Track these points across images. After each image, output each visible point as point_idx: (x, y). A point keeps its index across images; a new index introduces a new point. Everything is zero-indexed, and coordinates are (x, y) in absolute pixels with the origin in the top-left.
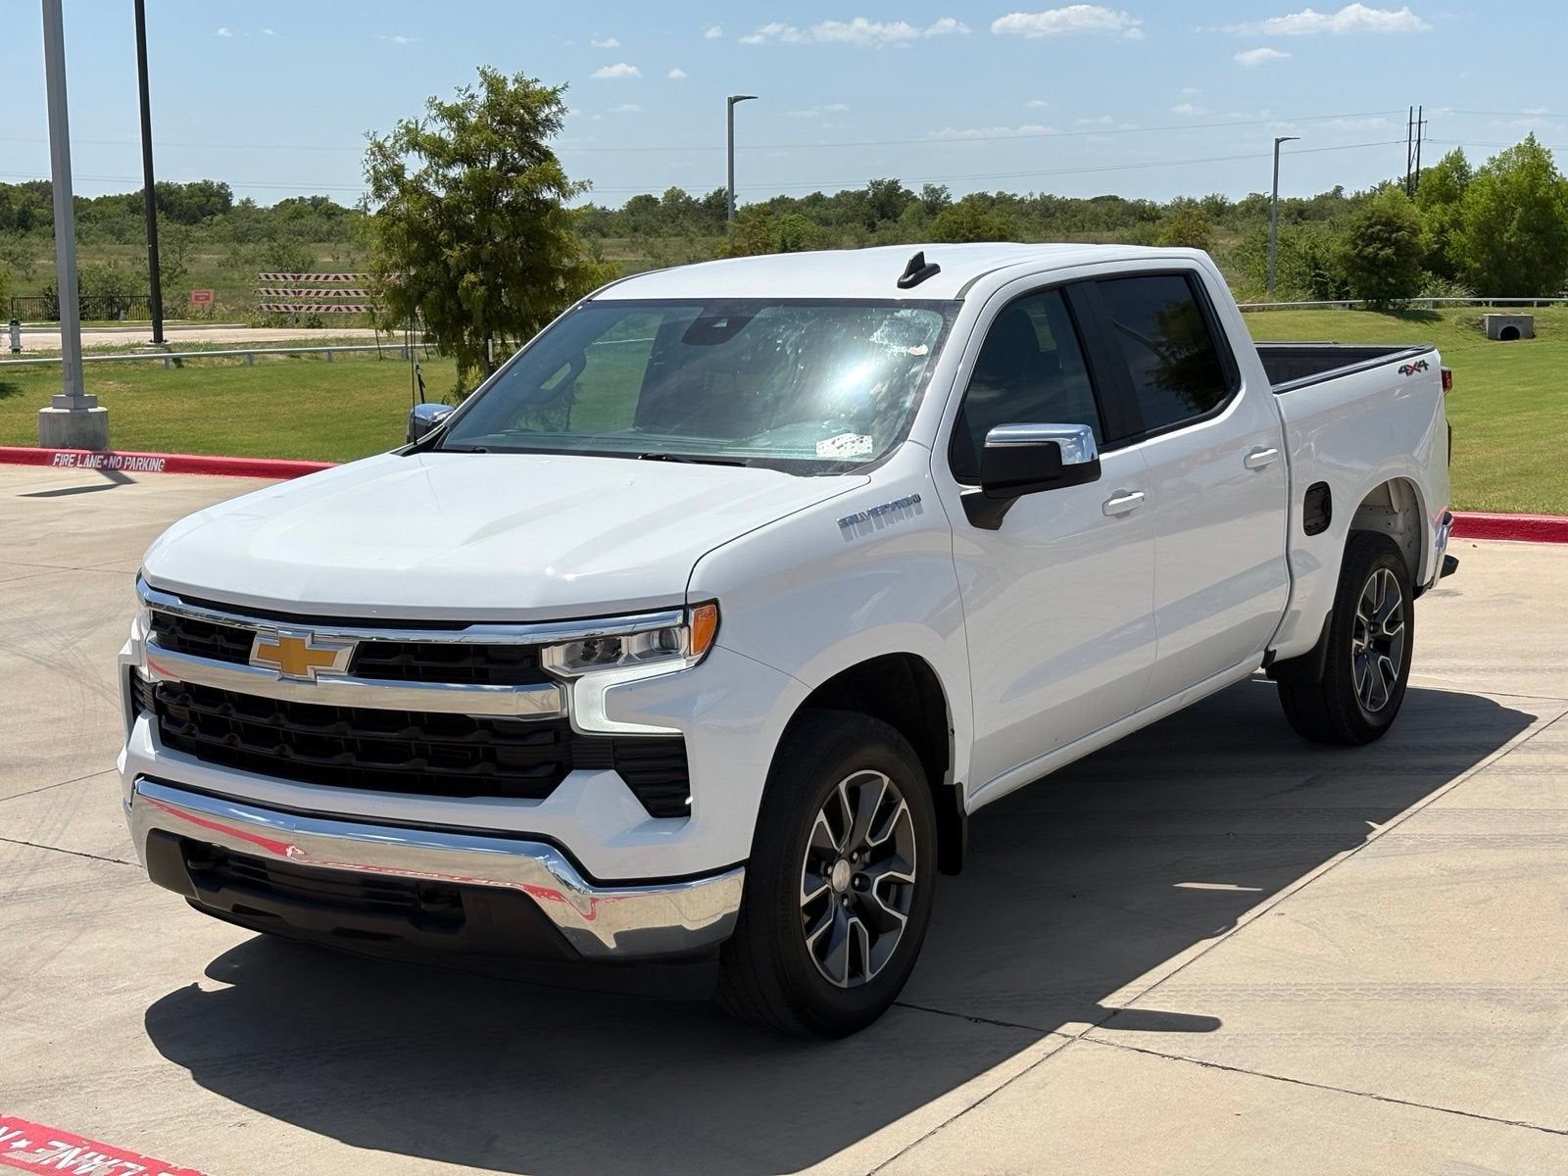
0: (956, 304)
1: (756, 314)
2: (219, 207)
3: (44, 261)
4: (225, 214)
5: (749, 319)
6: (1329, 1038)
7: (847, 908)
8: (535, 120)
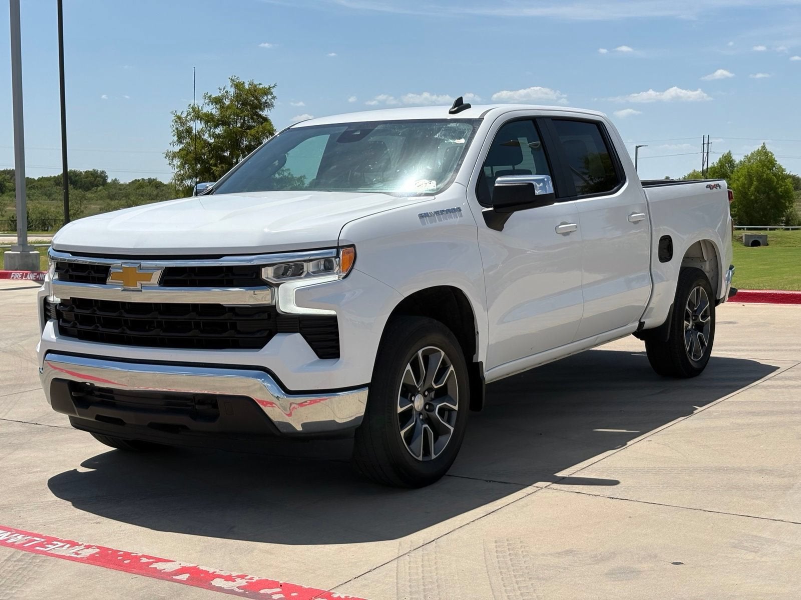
0: (480, 120)
1: (376, 127)
2: (101, 183)
3: (10, 208)
4: (103, 186)
5: (371, 130)
6: (678, 488)
7: (422, 420)
8: (260, 103)
